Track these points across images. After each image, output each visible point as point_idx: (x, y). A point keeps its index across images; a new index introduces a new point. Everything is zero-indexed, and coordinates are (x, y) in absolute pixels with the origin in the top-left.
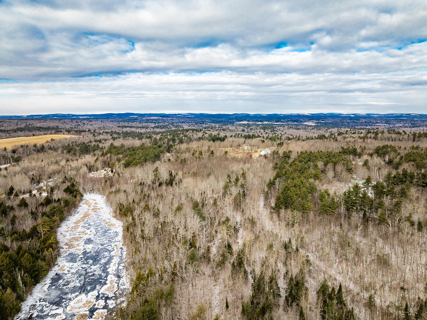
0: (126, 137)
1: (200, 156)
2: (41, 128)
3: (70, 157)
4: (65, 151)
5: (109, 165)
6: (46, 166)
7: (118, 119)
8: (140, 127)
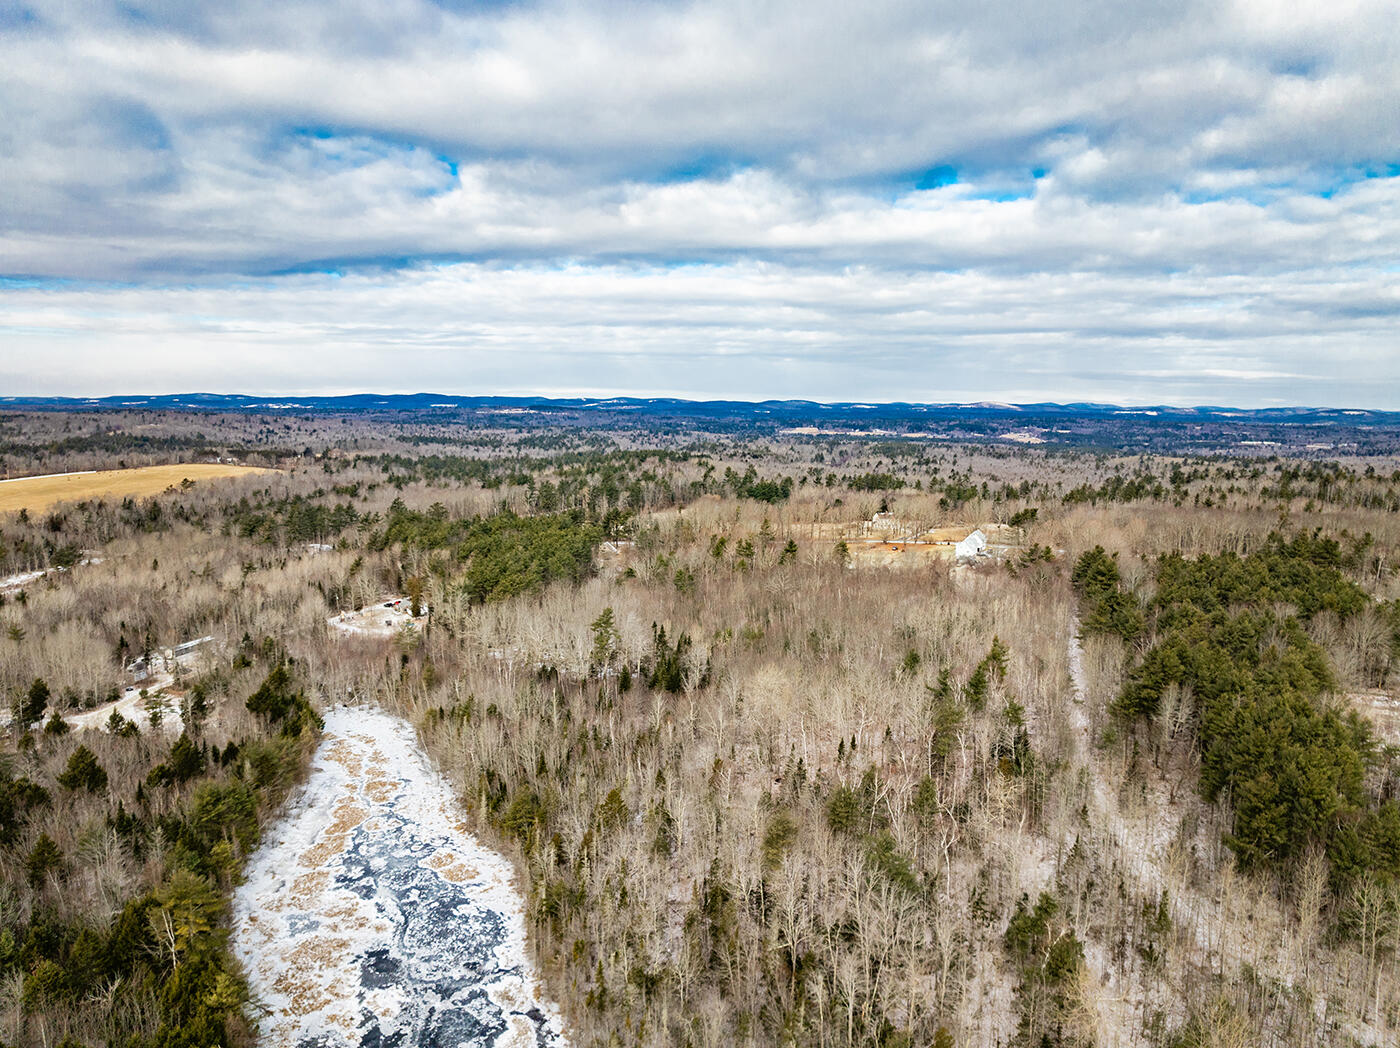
0: (436, 475)
1: (746, 560)
2: (146, 439)
3: (256, 553)
4: (236, 530)
5: (399, 585)
6: (172, 589)
7: (394, 412)
8: (474, 443)
